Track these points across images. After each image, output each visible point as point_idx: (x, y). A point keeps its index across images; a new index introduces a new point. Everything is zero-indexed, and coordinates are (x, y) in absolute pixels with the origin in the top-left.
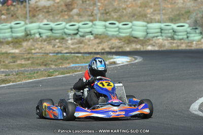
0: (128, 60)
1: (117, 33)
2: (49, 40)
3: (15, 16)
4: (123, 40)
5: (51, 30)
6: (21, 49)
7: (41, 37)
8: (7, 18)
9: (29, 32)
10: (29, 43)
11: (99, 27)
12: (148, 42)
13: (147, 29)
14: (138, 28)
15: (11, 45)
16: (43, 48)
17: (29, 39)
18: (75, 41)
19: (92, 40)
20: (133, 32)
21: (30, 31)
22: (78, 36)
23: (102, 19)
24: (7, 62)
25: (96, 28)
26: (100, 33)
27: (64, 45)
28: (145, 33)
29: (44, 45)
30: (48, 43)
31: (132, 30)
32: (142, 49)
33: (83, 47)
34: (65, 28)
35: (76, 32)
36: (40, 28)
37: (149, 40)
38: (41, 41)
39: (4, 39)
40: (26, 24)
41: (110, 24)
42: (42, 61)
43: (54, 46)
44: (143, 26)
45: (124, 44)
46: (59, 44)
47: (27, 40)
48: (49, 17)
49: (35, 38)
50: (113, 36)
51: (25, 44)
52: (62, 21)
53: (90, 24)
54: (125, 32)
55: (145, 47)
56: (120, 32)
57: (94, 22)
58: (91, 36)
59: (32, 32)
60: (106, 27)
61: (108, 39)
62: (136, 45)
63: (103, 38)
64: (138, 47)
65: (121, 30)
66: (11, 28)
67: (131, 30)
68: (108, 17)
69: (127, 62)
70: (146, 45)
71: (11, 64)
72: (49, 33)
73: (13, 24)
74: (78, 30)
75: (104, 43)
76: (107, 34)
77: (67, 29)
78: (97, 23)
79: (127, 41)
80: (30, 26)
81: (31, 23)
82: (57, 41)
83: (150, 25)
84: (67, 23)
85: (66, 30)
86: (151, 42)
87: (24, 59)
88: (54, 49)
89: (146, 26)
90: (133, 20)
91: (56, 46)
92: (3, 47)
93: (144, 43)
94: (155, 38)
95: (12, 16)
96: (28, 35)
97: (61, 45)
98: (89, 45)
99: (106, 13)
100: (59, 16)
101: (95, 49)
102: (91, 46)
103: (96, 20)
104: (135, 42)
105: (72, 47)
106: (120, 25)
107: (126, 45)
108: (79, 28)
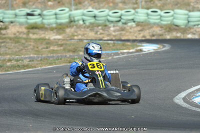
0: (156, 48)
1: (159, 21)
2: (92, 27)
3: (61, 3)
4: (165, 27)
5: (95, 17)
6: (64, 35)
7: (84, 23)
8: (54, 5)
9: (72, 19)
10: (73, 30)
11: (141, 14)
12: (188, 31)
13: (189, 17)
14: (180, 16)
15: (55, 31)
16: (86, 34)
17: (73, 26)
18: (118, 28)
19: (134, 27)
20: (175, 20)
21: (74, 17)
22: (120, 24)
23: (145, 6)
24: (40, 48)
25: (138, 16)
26: (142, 21)
27: (106, 32)
28: (186, 22)
29: (87, 31)
30: (90, 30)
31: (174, 19)
32: (182, 37)
33: (125, 34)
34: (109, 15)
35: (119, 19)
36: (84, 15)
37: (190, 28)
38: (84, 28)
39: (49, 25)
40: (71, 10)
41: (152, 12)
42: (73, 47)
43: (96, 33)
44: (185, 15)
45: (165, 32)
46: (101, 31)
47: (71, 27)
48: (94, 4)
49: (79, 25)
50: (155, 24)
51: (68, 30)
52: (106, 8)
53: (133, 11)
54: (167, 20)
55: (185, 35)
56: (161, 20)
57: (137, 10)
58: (133, 23)
59: (76, 18)
60: (148, 15)
61: (150, 26)
62: (177, 33)
63: (145, 25)
64: (179, 35)
65: (162, 18)
66: (56, 14)
67: (172, 18)
68: (152, 5)
69: (154, 50)
70: (187, 33)
71: (44, 50)
72: (93, 20)
73: (57, 11)
74: (120, 17)
75: (146, 30)
76: (149, 21)
77: (110, 16)
78: (140, 10)
79: (168, 29)
80: (74, 12)
81: (76, 9)
82: (100, 28)
83: (192, 14)
84: (110, 10)
85: (109, 18)
86: (192, 30)
87: (58, 45)
88: (96, 36)
89: (187, 15)
90: (175, 9)
91: (99, 33)
92: (47, 33)
93: (185, 31)
94: (196, 26)
95: (59, 2)
96: (72, 22)
97: (103, 32)
98: (130, 32)
99: (150, 1)
100: (104, 3)
101: (136, 37)
102: (132, 34)
103: (138, 8)
104: (176, 30)
105: (114, 34)
106: (162, 13)
107: (166, 33)
108: (122, 15)
